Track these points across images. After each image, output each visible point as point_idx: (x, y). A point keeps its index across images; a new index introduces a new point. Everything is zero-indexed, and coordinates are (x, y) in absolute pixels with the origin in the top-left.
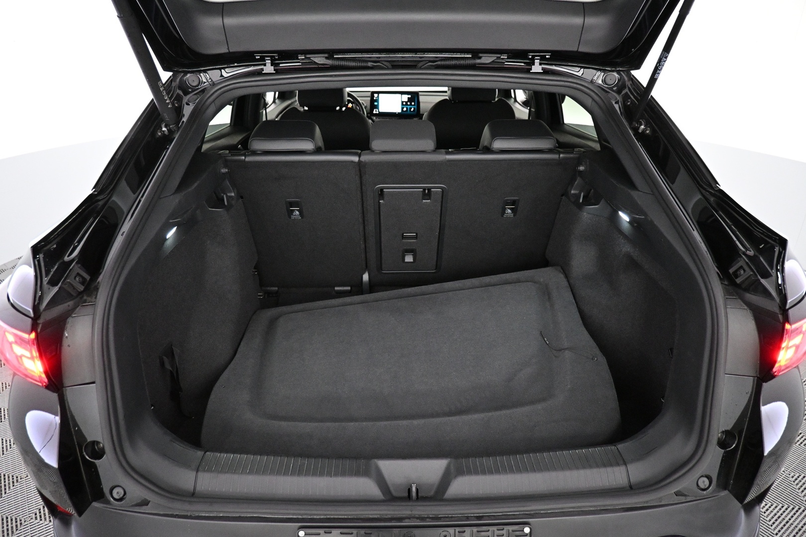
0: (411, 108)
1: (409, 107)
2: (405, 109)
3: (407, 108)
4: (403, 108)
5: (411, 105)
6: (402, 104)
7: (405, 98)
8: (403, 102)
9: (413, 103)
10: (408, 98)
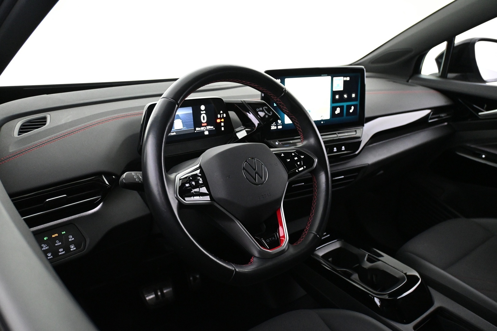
0: (349, 107)
1: (345, 104)
2: (338, 111)
3: (342, 108)
4: (333, 109)
5: (350, 99)
6: (334, 100)
7: (339, 83)
8: (334, 93)
9: (353, 95)
10: (345, 82)
